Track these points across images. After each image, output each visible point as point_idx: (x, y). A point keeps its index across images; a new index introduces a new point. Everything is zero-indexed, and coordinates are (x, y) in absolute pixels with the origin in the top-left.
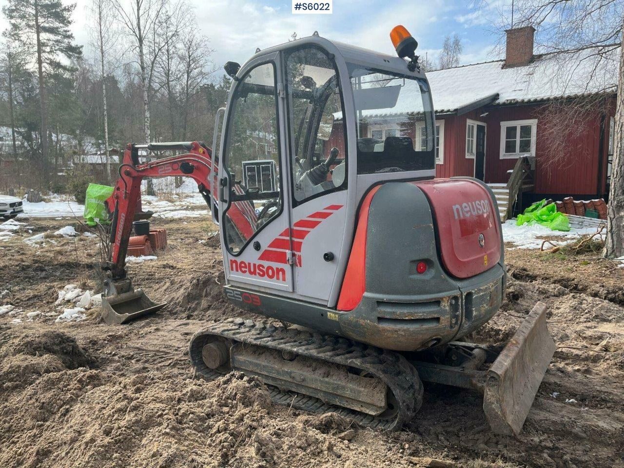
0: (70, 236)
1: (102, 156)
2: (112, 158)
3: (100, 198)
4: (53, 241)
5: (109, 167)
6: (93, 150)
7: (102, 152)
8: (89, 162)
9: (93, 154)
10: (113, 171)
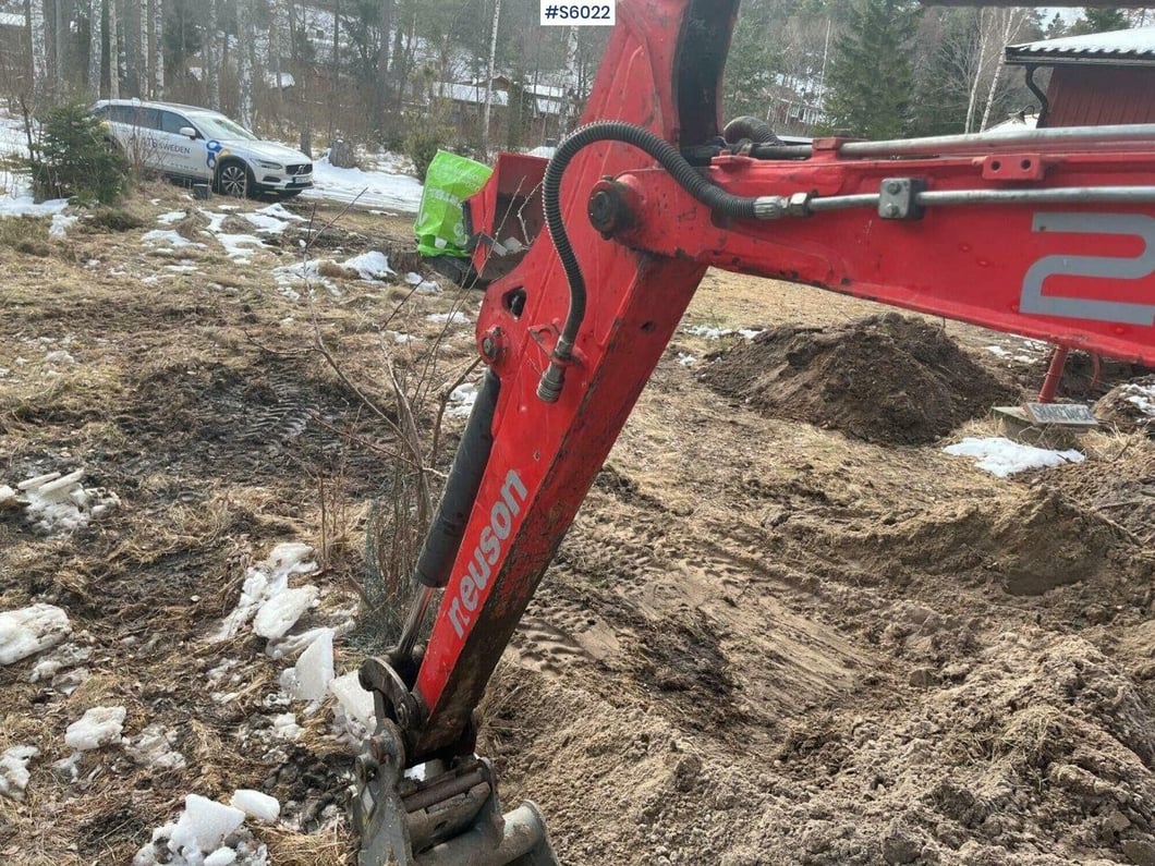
0: (376, 278)
1: (480, 89)
2: (495, 94)
3: (454, 190)
4: (334, 288)
5: (487, 113)
6: (466, 76)
7: (481, 81)
8: (455, 97)
9: (465, 83)
10: (495, 121)
